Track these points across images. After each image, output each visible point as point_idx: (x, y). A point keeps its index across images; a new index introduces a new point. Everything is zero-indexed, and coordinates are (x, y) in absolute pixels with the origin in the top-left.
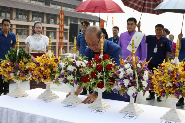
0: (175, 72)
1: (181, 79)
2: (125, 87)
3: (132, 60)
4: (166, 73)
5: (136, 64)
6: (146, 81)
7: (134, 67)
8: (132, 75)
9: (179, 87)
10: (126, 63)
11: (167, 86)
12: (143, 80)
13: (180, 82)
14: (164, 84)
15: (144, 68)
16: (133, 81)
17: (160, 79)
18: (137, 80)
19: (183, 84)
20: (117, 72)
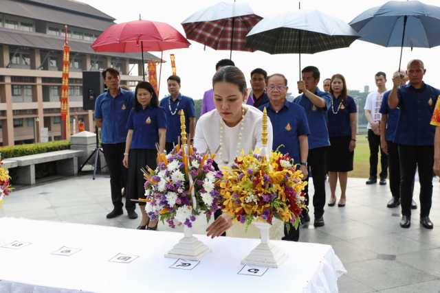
0: (261, 174)
1: (274, 185)
2: (169, 208)
3: (182, 154)
4: (245, 177)
5: (191, 160)
6: (210, 193)
7: (186, 168)
8: (182, 184)
9: (270, 201)
10: (171, 160)
11: (247, 202)
12: (204, 192)
13: (271, 192)
14: (243, 198)
15: (205, 168)
16: (184, 195)
17: (235, 188)
18: (193, 192)
19: (277, 196)
20: (154, 180)
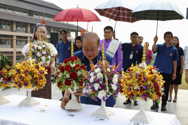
0: (142, 75)
1: (148, 81)
2: (95, 91)
3: (102, 65)
4: (134, 76)
5: (106, 68)
6: (116, 84)
7: (104, 72)
8: (102, 79)
9: (146, 89)
10: (96, 68)
11: (135, 89)
12: (113, 83)
13: (147, 84)
14: (132, 87)
15: (113, 72)
16: (103, 85)
17: (128, 82)
18: (107, 84)
19: (150, 87)
20: (88, 77)
